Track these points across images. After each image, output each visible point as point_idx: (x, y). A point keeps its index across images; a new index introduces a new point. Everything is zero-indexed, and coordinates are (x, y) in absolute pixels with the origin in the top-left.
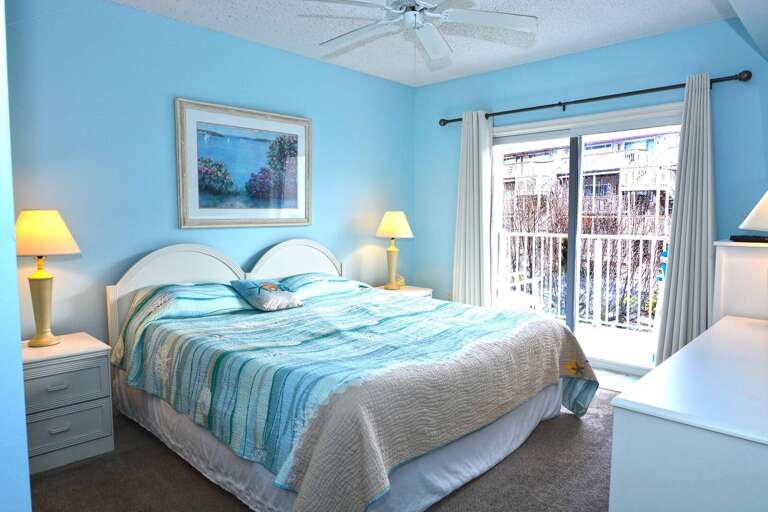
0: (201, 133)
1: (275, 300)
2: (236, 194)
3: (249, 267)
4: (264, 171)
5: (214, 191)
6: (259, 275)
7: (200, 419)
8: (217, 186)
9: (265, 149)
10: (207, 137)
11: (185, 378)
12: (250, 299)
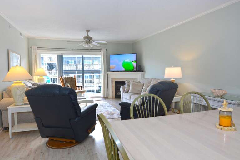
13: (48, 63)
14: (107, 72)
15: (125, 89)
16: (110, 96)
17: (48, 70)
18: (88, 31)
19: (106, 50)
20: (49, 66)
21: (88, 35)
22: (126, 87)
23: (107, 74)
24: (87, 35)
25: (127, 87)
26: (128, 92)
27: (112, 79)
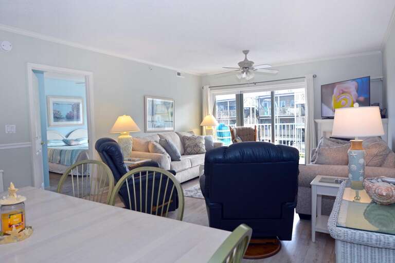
0: (54, 104)
1: (73, 143)
2: (63, 118)
3: (67, 136)
4: (70, 112)
5: (57, 118)
6: (70, 138)
7: (58, 162)
8: (58, 116)
9: (71, 106)
10: (55, 105)
11: (54, 156)
12: (68, 143)
14: (315, 119)
18: (246, 52)
19: (314, 76)
21: (246, 58)
24: (244, 59)
27: (324, 133)
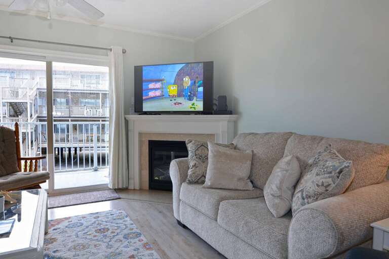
13: (10, 103)
14: (125, 113)
15: (190, 172)
16: (135, 183)
17: (10, 116)
19: (124, 52)
20: (13, 107)
22: (191, 164)
23: (127, 122)
25: (195, 166)
26: (199, 181)
27: (140, 134)
